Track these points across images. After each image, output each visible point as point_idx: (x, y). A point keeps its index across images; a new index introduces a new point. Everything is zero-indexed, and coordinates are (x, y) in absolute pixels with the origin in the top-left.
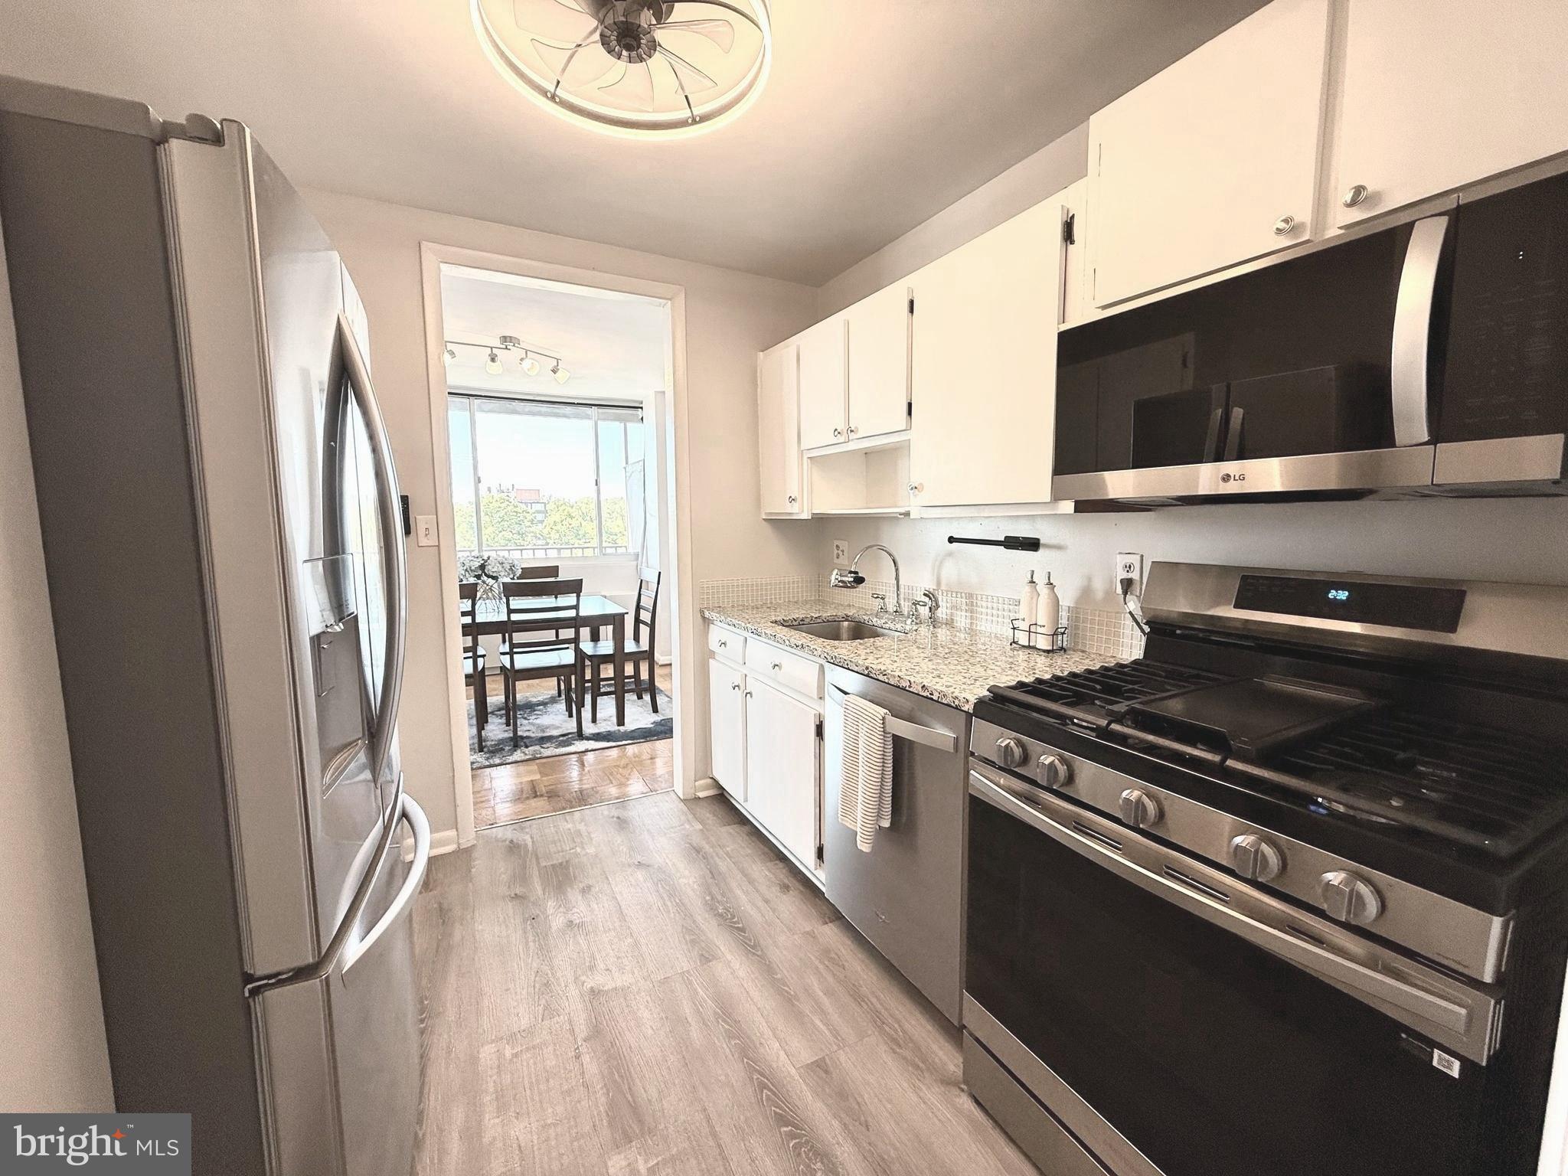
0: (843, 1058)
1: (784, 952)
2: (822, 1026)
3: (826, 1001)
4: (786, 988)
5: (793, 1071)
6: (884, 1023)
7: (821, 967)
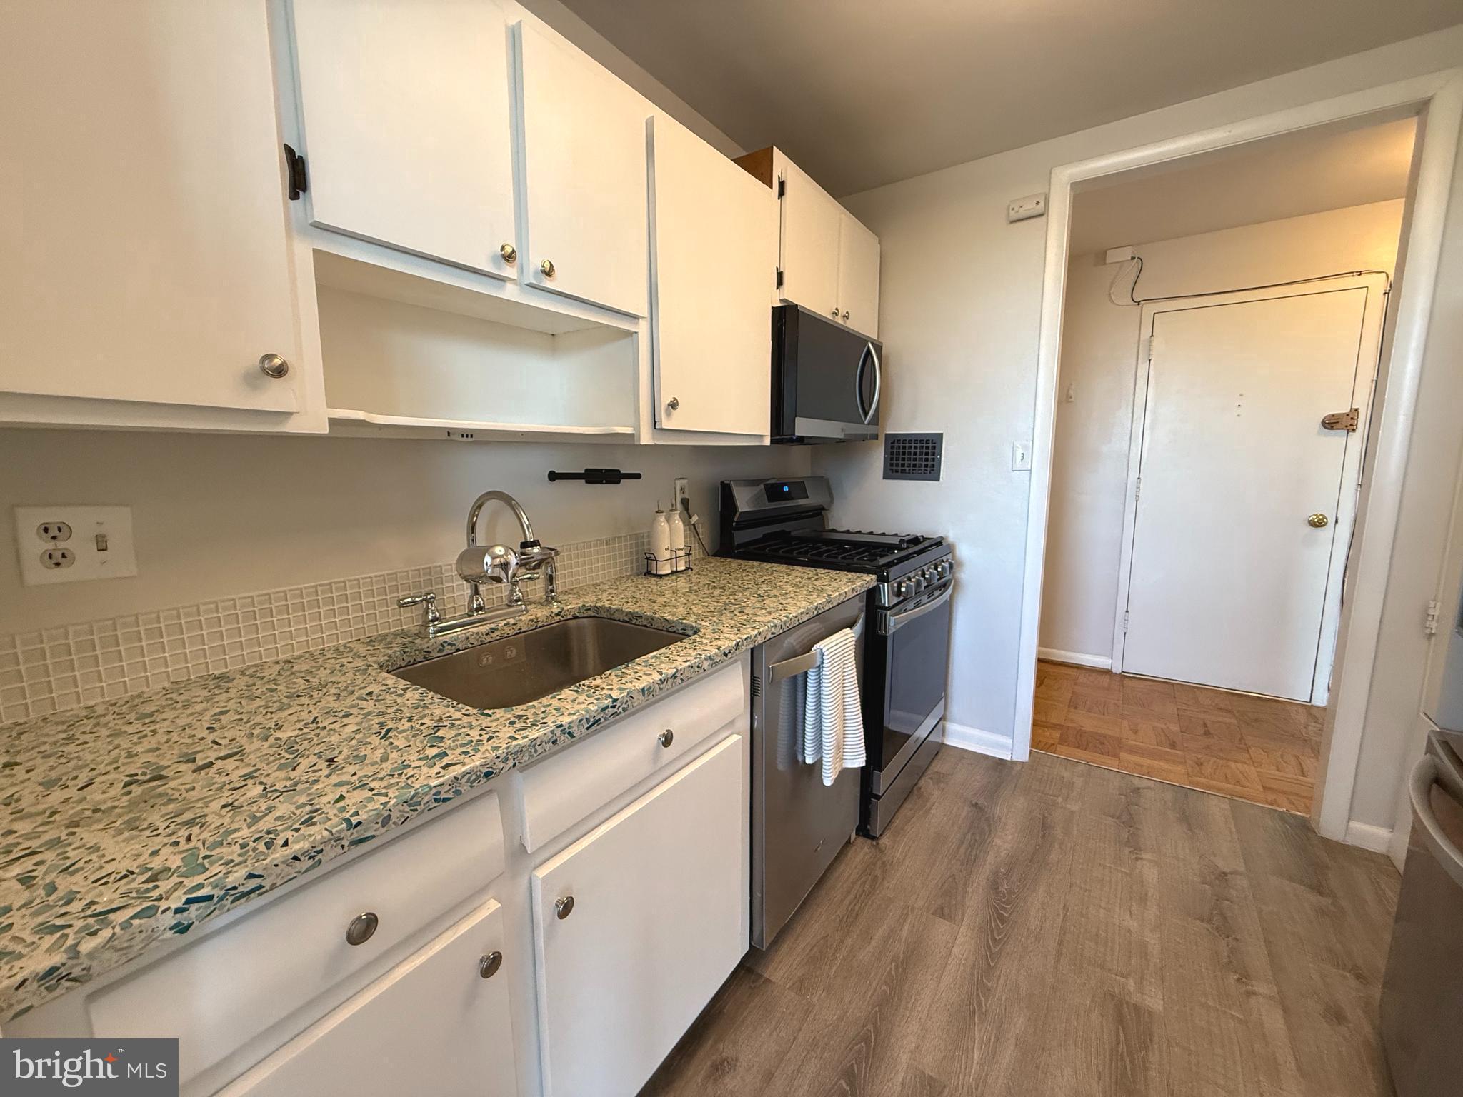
0: (920, 903)
1: (847, 999)
2: (906, 928)
3: (879, 934)
4: (893, 973)
5: (963, 929)
6: (864, 890)
7: (840, 956)
